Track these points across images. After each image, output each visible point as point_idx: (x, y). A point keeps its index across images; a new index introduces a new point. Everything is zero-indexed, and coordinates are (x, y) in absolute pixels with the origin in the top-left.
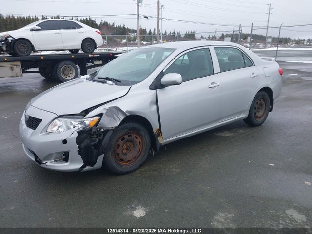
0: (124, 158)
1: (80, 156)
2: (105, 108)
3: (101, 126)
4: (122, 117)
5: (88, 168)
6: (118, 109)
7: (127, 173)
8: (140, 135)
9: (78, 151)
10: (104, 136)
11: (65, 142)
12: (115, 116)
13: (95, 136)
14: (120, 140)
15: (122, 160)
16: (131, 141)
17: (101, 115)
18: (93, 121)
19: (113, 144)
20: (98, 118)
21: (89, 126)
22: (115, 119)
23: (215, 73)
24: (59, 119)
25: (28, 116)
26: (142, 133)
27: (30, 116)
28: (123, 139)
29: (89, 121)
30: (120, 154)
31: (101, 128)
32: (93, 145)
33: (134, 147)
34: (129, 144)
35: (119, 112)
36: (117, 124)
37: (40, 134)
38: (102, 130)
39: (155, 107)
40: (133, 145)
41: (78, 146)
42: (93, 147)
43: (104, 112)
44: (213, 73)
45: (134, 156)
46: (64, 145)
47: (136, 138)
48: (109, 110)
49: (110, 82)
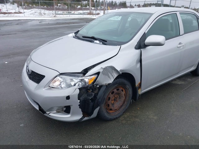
0: (112, 108)
1: (80, 110)
2: (102, 68)
3: (97, 83)
4: (116, 75)
5: (86, 118)
6: (113, 68)
7: (114, 119)
8: (125, 89)
9: (79, 105)
10: (99, 91)
11: (68, 98)
12: (110, 74)
13: (91, 91)
14: (111, 94)
15: (111, 110)
16: (118, 94)
17: (98, 74)
18: (92, 78)
19: (106, 97)
20: (96, 76)
21: (88, 83)
22: (109, 77)
23: (180, 34)
24: (61, 76)
25: (31, 70)
26: (128, 87)
27: (32, 71)
28: (113, 93)
29: (88, 79)
30: (110, 105)
31: (97, 85)
32: (91, 100)
33: (120, 98)
34: (116, 96)
35: (113, 71)
36: (111, 81)
37: (44, 89)
38: (98, 86)
39: (139, 65)
40: (119, 96)
41: (79, 101)
42: (90, 101)
43: (101, 71)
44: (179, 35)
45: (120, 106)
46: (67, 100)
47: (122, 91)
48: (105, 69)
49: (98, 42)
